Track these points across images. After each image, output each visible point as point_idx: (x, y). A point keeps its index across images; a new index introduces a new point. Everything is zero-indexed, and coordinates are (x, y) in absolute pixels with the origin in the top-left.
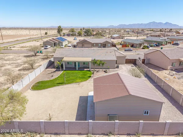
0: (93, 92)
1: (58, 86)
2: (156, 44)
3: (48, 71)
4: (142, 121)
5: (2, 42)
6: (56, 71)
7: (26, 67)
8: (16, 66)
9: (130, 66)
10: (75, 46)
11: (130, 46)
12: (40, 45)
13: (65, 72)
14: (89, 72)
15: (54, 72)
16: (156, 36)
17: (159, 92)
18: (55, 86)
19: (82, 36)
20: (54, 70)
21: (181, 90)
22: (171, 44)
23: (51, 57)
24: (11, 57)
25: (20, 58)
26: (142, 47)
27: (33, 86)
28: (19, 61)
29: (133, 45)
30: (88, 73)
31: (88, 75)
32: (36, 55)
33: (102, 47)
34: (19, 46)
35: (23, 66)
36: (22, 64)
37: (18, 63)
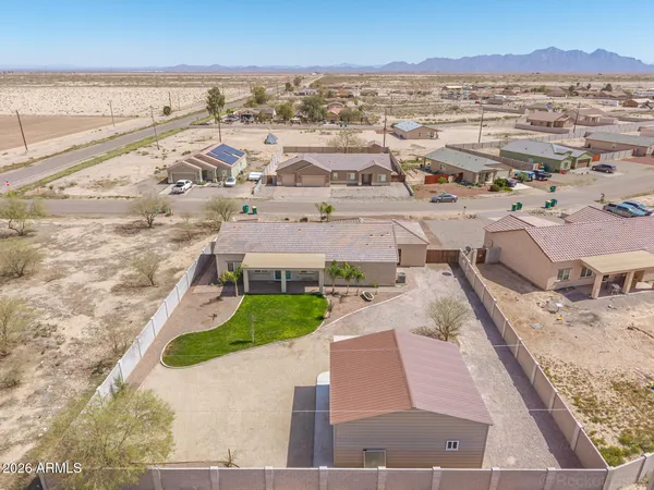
0: (328, 373)
1: (234, 351)
2: (536, 172)
3: (200, 294)
4: (439, 468)
5: (25, 159)
6: (224, 294)
7: (131, 277)
8: (100, 271)
9: (442, 271)
10: (271, 181)
11: (450, 179)
12: (156, 172)
13: (250, 298)
14: (319, 301)
15: (218, 299)
16: (549, 124)
17: (505, 372)
18: (226, 351)
19: (292, 122)
20: (216, 290)
21: (565, 365)
22: (588, 166)
23: (198, 230)
24: (75, 233)
25: (104, 236)
26: (490, 182)
27: (167, 352)
28: (105, 252)
29: (461, 174)
30: (316, 305)
31: (317, 313)
32: (150, 225)
33: (360, 184)
34: (86, 181)
35: (120, 272)
36: (117, 262)
37: (103, 259)
